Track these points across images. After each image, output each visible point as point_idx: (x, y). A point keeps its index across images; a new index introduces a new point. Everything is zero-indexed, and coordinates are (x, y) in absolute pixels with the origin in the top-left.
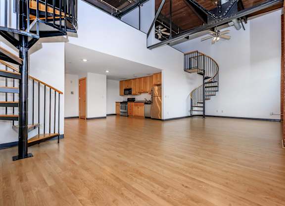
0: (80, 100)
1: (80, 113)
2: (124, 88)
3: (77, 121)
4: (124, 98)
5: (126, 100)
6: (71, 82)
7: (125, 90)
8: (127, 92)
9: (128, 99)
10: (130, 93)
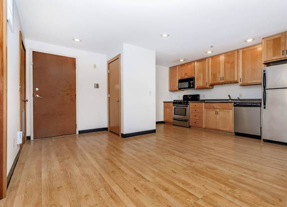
0: (109, 98)
1: (109, 122)
2: (178, 78)
3: (104, 137)
4: (179, 96)
5: (182, 99)
6: (95, 66)
7: (181, 81)
8: (186, 84)
9: (184, 96)
10: (192, 86)
